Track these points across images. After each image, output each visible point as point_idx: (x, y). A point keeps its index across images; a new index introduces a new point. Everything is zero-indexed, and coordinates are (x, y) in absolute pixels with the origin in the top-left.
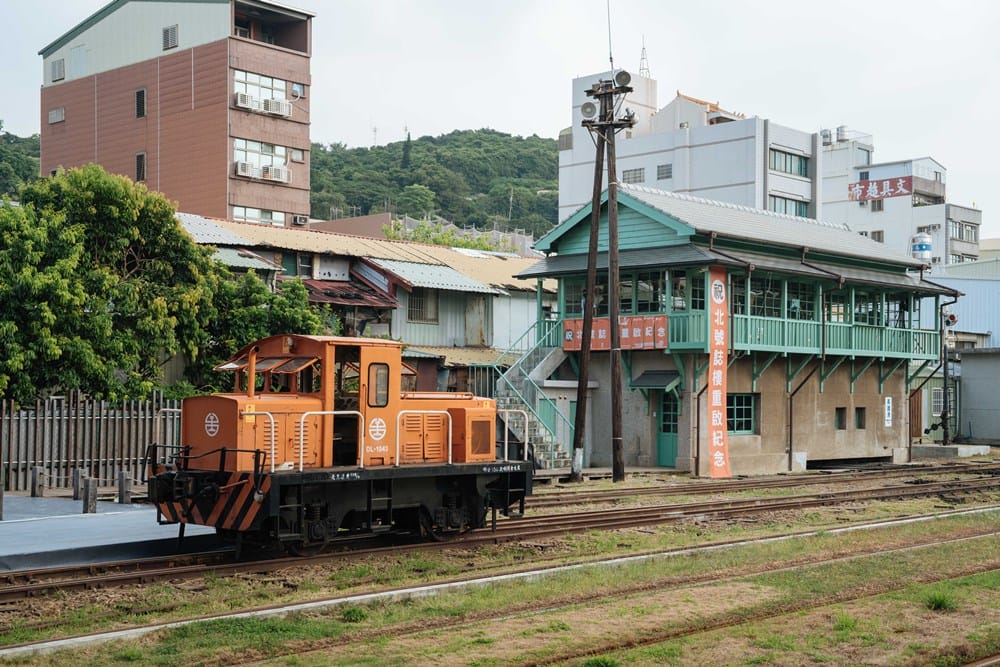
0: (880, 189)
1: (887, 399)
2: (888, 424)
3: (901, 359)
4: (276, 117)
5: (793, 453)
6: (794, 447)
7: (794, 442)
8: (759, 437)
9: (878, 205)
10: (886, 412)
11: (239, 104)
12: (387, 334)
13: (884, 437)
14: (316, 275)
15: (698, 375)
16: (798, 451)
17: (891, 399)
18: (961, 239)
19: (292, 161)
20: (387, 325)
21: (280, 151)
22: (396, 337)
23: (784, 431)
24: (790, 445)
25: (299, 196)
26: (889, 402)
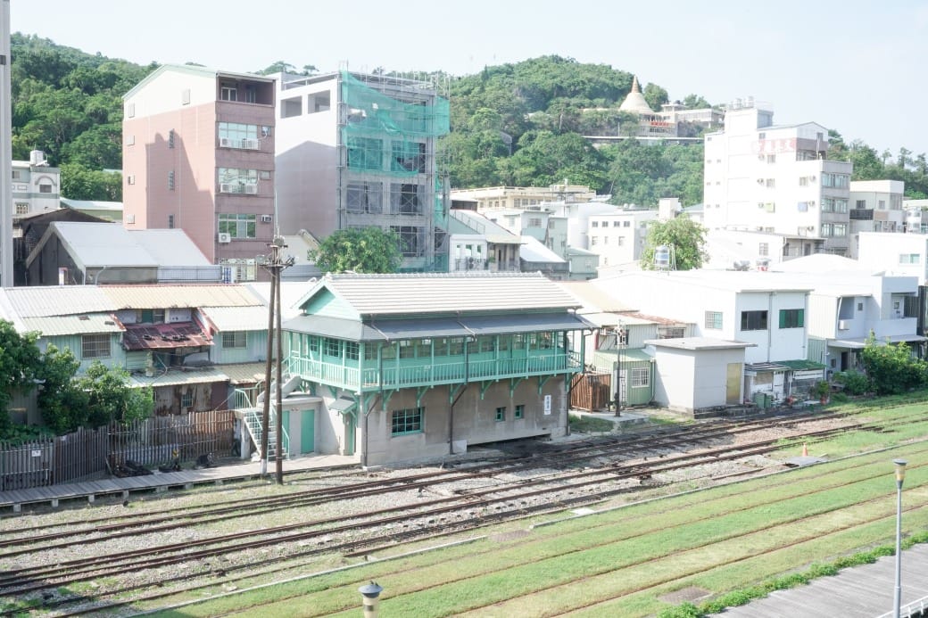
0: (774, 146)
1: (546, 397)
2: (547, 411)
3: (549, 375)
4: (248, 151)
5: (454, 443)
6: (453, 438)
7: (454, 435)
8: (424, 435)
9: (772, 158)
10: (546, 405)
11: (221, 145)
12: (207, 359)
13: (543, 422)
14: (167, 320)
15: (366, 402)
16: (459, 440)
17: (550, 396)
18: (833, 186)
19: (261, 179)
20: (207, 353)
21: (253, 173)
22: (214, 359)
23: (447, 429)
24: (451, 437)
25: (267, 202)
26: (548, 399)
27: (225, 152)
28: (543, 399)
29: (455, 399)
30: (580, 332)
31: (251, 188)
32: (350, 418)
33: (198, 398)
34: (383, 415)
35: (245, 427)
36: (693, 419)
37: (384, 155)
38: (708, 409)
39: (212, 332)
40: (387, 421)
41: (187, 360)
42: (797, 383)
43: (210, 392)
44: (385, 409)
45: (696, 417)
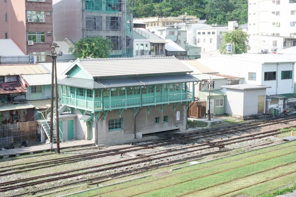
1: (177, 112)
2: (178, 119)
3: (178, 102)
4: (40, 3)
5: (136, 133)
6: (136, 132)
8: (123, 130)
9: (278, 2)
10: (177, 116)
11: (28, 0)
12: (24, 98)
13: (176, 123)
14: (6, 81)
15: (96, 117)
16: (139, 132)
17: (179, 112)
19: (46, 15)
20: (24, 95)
21: (42, 13)
22: (27, 98)
23: (133, 127)
24: (135, 131)
25: (50, 26)
26: (178, 113)
27: (30, 3)
28: (176, 113)
29: (136, 114)
30: (192, 83)
31: (42, 20)
32: (89, 123)
33: (21, 116)
34: (104, 122)
35: (43, 128)
36: (243, 121)
37: (103, 4)
38: (250, 116)
39: (26, 86)
40: (106, 124)
41: (15, 99)
42: (289, 104)
43: (26, 113)
44: (105, 119)
45: (245, 120)
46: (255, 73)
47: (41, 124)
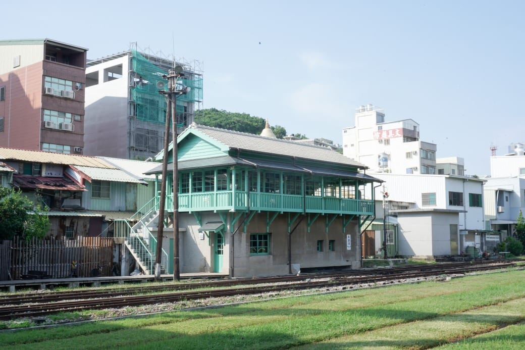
0: (388, 134)
1: (348, 236)
2: (349, 248)
4: (66, 99)
5: (292, 265)
6: (292, 261)
7: (292, 259)
8: (271, 256)
9: (387, 142)
10: (348, 242)
11: (47, 93)
12: (80, 205)
13: (347, 255)
14: (44, 174)
15: (233, 224)
16: (295, 263)
17: (350, 235)
18: (427, 158)
19: (75, 120)
20: (79, 200)
21: (69, 115)
22: (84, 206)
23: (287, 253)
24: (290, 260)
25: (78, 138)
26: (349, 237)
27: (49, 98)
28: (346, 238)
29: (292, 230)
33: (78, 232)
34: (244, 235)
36: (435, 262)
38: (442, 256)
39: (84, 181)
40: (247, 242)
41: (66, 203)
42: (487, 242)
43: (88, 226)
44: (245, 231)
45: (437, 260)
46: (434, 194)
47: (123, 242)
